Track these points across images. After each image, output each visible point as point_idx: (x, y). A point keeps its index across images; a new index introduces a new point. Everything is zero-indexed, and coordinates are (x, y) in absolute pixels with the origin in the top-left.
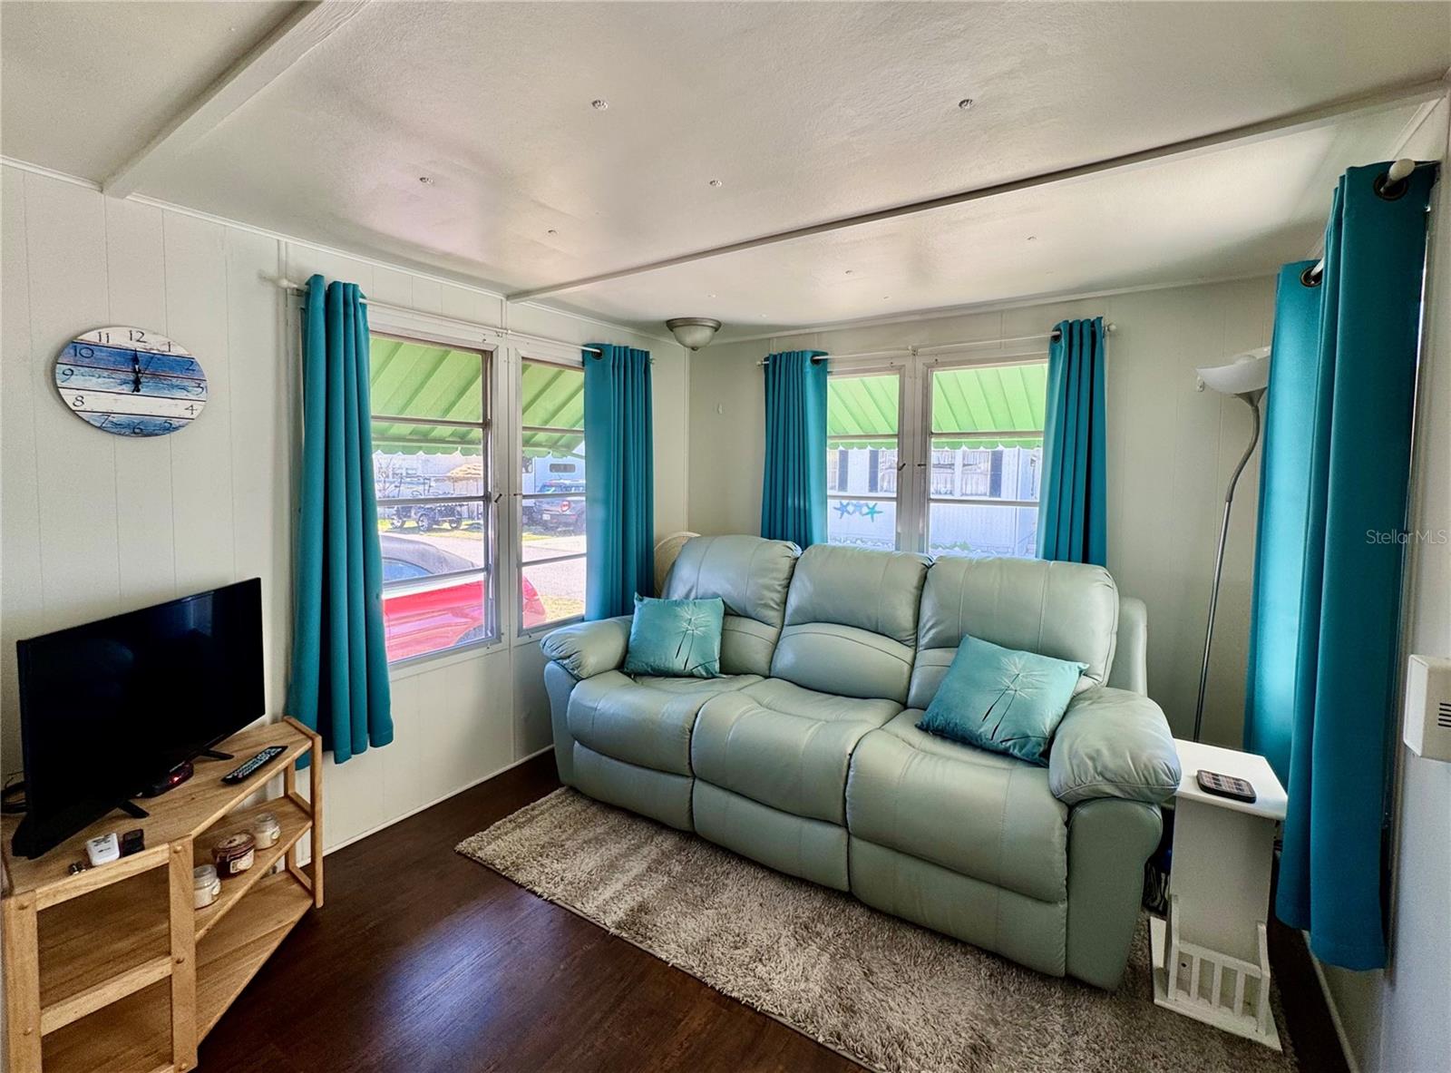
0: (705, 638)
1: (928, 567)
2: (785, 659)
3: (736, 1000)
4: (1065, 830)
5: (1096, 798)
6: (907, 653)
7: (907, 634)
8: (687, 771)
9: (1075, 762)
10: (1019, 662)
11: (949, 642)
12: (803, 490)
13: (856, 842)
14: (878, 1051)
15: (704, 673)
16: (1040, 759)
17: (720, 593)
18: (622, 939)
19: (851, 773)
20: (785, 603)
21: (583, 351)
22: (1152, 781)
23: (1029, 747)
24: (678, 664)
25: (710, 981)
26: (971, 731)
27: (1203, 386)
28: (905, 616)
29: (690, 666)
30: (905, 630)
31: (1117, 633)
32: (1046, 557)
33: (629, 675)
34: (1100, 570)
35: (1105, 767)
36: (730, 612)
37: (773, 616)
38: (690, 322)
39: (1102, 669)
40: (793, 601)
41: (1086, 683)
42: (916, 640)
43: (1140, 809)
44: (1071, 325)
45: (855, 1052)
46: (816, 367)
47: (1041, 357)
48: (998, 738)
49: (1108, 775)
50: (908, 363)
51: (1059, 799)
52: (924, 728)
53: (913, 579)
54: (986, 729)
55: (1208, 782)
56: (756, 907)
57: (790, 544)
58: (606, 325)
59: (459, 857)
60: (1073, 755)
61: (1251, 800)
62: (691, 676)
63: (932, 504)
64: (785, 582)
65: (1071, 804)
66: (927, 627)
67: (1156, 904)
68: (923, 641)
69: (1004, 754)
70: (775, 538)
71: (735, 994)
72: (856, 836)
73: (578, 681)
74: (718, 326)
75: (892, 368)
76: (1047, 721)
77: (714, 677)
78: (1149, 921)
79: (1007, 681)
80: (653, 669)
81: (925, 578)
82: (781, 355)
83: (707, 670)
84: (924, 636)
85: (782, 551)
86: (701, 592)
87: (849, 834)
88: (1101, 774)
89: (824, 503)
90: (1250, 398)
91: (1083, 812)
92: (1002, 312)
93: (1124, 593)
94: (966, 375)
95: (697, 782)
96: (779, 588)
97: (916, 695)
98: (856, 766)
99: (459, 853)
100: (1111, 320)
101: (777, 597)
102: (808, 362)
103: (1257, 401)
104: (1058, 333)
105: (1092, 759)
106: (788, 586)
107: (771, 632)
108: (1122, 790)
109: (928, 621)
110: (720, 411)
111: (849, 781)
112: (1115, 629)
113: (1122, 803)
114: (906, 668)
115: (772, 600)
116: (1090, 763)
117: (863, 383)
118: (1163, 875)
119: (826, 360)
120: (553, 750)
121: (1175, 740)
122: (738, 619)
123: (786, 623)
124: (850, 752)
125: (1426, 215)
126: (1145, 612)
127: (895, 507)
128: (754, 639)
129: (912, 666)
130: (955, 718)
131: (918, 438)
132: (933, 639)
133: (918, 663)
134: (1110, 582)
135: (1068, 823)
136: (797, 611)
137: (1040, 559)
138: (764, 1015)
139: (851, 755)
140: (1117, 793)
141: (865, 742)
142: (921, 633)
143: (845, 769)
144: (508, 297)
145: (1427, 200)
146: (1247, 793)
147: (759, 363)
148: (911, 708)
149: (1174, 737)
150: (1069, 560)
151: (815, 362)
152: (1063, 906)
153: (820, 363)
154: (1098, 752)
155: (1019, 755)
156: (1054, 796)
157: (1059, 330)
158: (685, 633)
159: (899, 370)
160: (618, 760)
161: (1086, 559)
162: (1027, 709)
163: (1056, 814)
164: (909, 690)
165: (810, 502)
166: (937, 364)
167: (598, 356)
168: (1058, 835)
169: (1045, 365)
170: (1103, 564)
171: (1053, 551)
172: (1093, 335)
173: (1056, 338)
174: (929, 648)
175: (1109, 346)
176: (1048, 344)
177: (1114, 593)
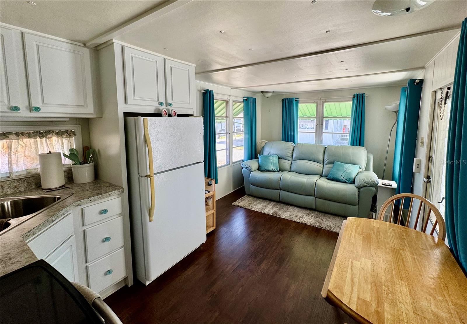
0: (276, 163)
1: (326, 148)
2: (294, 167)
3: (299, 223)
4: (358, 192)
5: (364, 186)
6: (322, 166)
7: (322, 162)
8: (279, 189)
9: (360, 181)
10: (347, 166)
11: (331, 163)
12: (293, 130)
13: (317, 199)
14: (326, 227)
15: (276, 171)
16: (353, 182)
17: (277, 154)
18: (274, 216)
19: (316, 186)
20: (292, 156)
21: (243, 99)
22: (374, 183)
23: (350, 180)
24: (271, 169)
25: (294, 220)
26: (339, 179)
27: (386, 109)
28: (321, 158)
29: (274, 169)
30: (321, 161)
31: (367, 160)
32: (351, 145)
33: (260, 171)
34: (363, 147)
35: (366, 181)
36: (279, 158)
37: (290, 159)
38: (267, 92)
39: (364, 167)
40: (294, 156)
41: (360, 170)
42: (324, 163)
43: (372, 188)
44: (358, 94)
45: (322, 228)
46: (296, 102)
47: (350, 101)
48: (344, 179)
49: (366, 182)
50: (319, 101)
51: (357, 187)
52: (328, 179)
53: (323, 151)
54: (341, 178)
55: (384, 184)
56: (297, 211)
57: (292, 143)
58: (247, 92)
59: (233, 206)
60: (359, 180)
61: (391, 186)
62: (274, 171)
63: (323, 134)
64: (292, 151)
65: (359, 188)
66: (326, 160)
67: (374, 210)
68: (325, 163)
69: (345, 182)
70: (289, 142)
71: (299, 222)
72: (317, 198)
73: (251, 172)
74: (273, 92)
75: (314, 102)
76: (354, 176)
77: (279, 171)
78: (372, 213)
79: (345, 169)
80: (266, 170)
81: (325, 150)
82: (287, 99)
83: (277, 170)
84: (325, 162)
85: (290, 145)
86: (272, 154)
87: (315, 197)
88: (365, 182)
89: (297, 134)
90: (396, 112)
91: (361, 189)
92: (341, 90)
93: (368, 152)
94: (332, 104)
95: (281, 191)
96: (291, 153)
97: (324, 174)
98: (317, 184)
99: (233, 205)
100: (367, 93)
101: (291, 155)
102: (294, 101)
103: (397, 112)
104: (354, 96)
105: (363, 180)
106: (293, 152)
107: (290, 162)
108: (369, 185)
109: (326, 159)
110: (270, 111)
111: (316, 187)
112: (367, 159)
113: (369, 187)
114: (322, 169)
115: (290, 155)
116: (363, 181)
117: (306, 105)
118: (375, 205)
119: (298, 100)
120: (244, 186)
121: (379, 180)
122: (281, 160)
123: (293, 160)
124: (315, 182)
125: (422, 88)
126: (373, 156)
127: (315, 135)
128: (286, 164)
129: (323, 168)
130: (335, 176)
131: (321, 118)
132: (328, 162)
133: (324, 167)
134: (366, 150)
135: (359, 191)
136: (296, 157)
137: (350, 145)
138: (305, 224)
139: (316, 183)
140: (368, 185)
141: (317, 181)
142: (325, 161)
143: (315, 185)
144: (231, 89)
145: (422, 86)
146: (391, 185)
147: (281, 100)
148: (323, 176)
149: (379, 179)
150: (356, 146)
151: (296, 100)
152: (357, 206)
153: (297, 100)
154: (364, 179)
155: (348, 182)
156: (356, 187)
157: (355, 95)
158: (272, 162)
159: (317, 103)
160: (260, 187)
161: (360, 145)
162: (350, 174)
163: (357, 190)
164: (323, 173)
165: (295, 133)
166: (326, 102)
167: (246, 100)
168: (357, 193)
169: (351, 103)
170: (364, 146)
171: (353, 144)
172: (363, 97)
173: (354, 97)
174: (327, 164)
175: (366, 99)
176: (352, 98)
177: (366, 152)
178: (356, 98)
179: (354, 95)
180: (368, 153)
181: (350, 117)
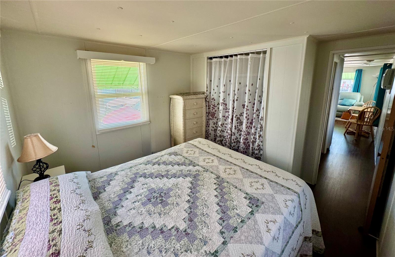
10: (350, 100)
100: (364, 69)
112: (360, 97)
126: (363, 97)
130: (344, 104)
161: (357, 92)
169: (355, 73)
170: (359, 92)
171: (354, 91)
172: (361, 71)
173: (357, 71)
174: (340, 100)
175: (363, 72)
176: (355, 72)
177: (360, 95)
178: (358, 71)
179: (357, 70)
180: (361, 95)
181: (354, 79)
